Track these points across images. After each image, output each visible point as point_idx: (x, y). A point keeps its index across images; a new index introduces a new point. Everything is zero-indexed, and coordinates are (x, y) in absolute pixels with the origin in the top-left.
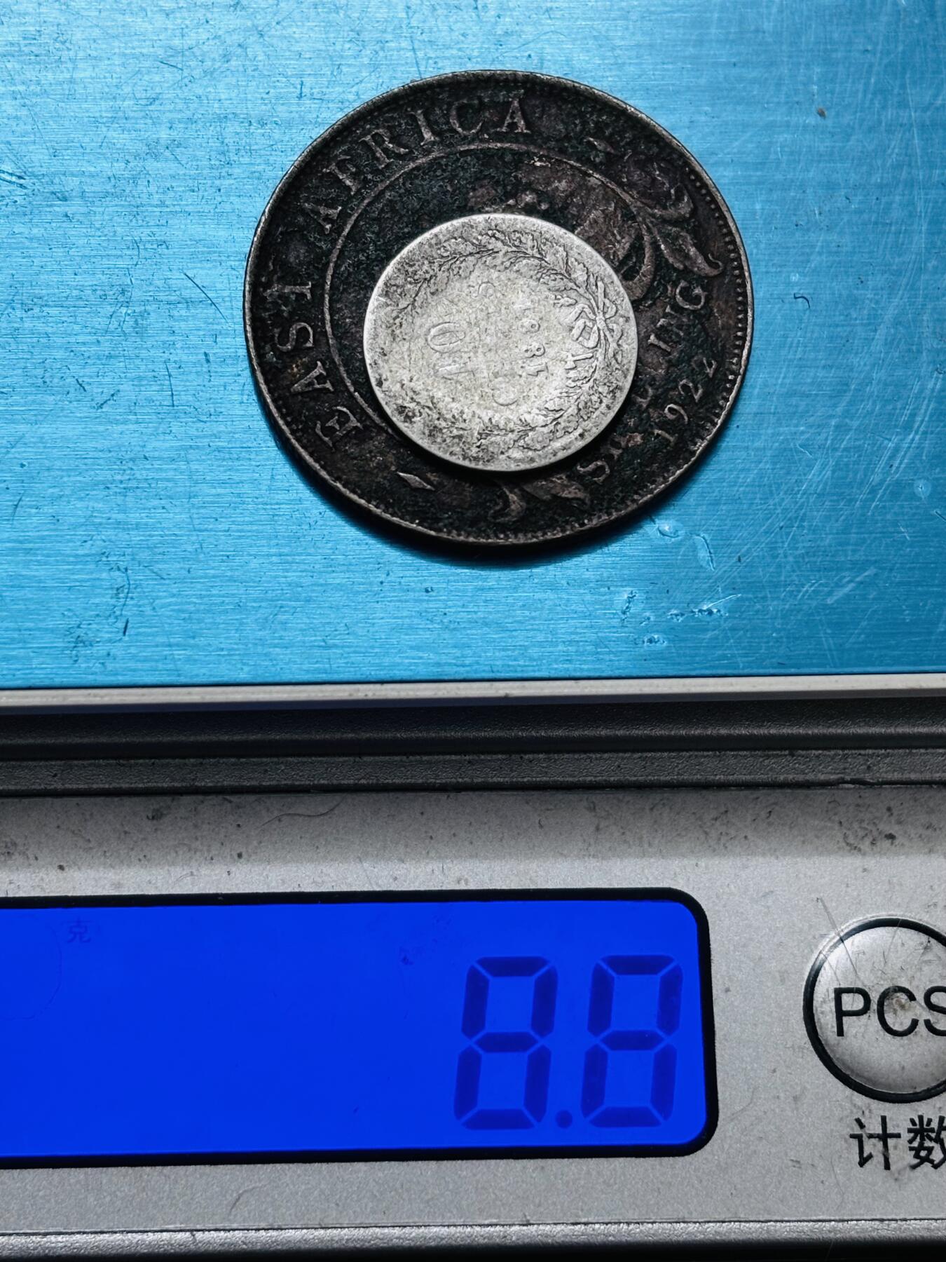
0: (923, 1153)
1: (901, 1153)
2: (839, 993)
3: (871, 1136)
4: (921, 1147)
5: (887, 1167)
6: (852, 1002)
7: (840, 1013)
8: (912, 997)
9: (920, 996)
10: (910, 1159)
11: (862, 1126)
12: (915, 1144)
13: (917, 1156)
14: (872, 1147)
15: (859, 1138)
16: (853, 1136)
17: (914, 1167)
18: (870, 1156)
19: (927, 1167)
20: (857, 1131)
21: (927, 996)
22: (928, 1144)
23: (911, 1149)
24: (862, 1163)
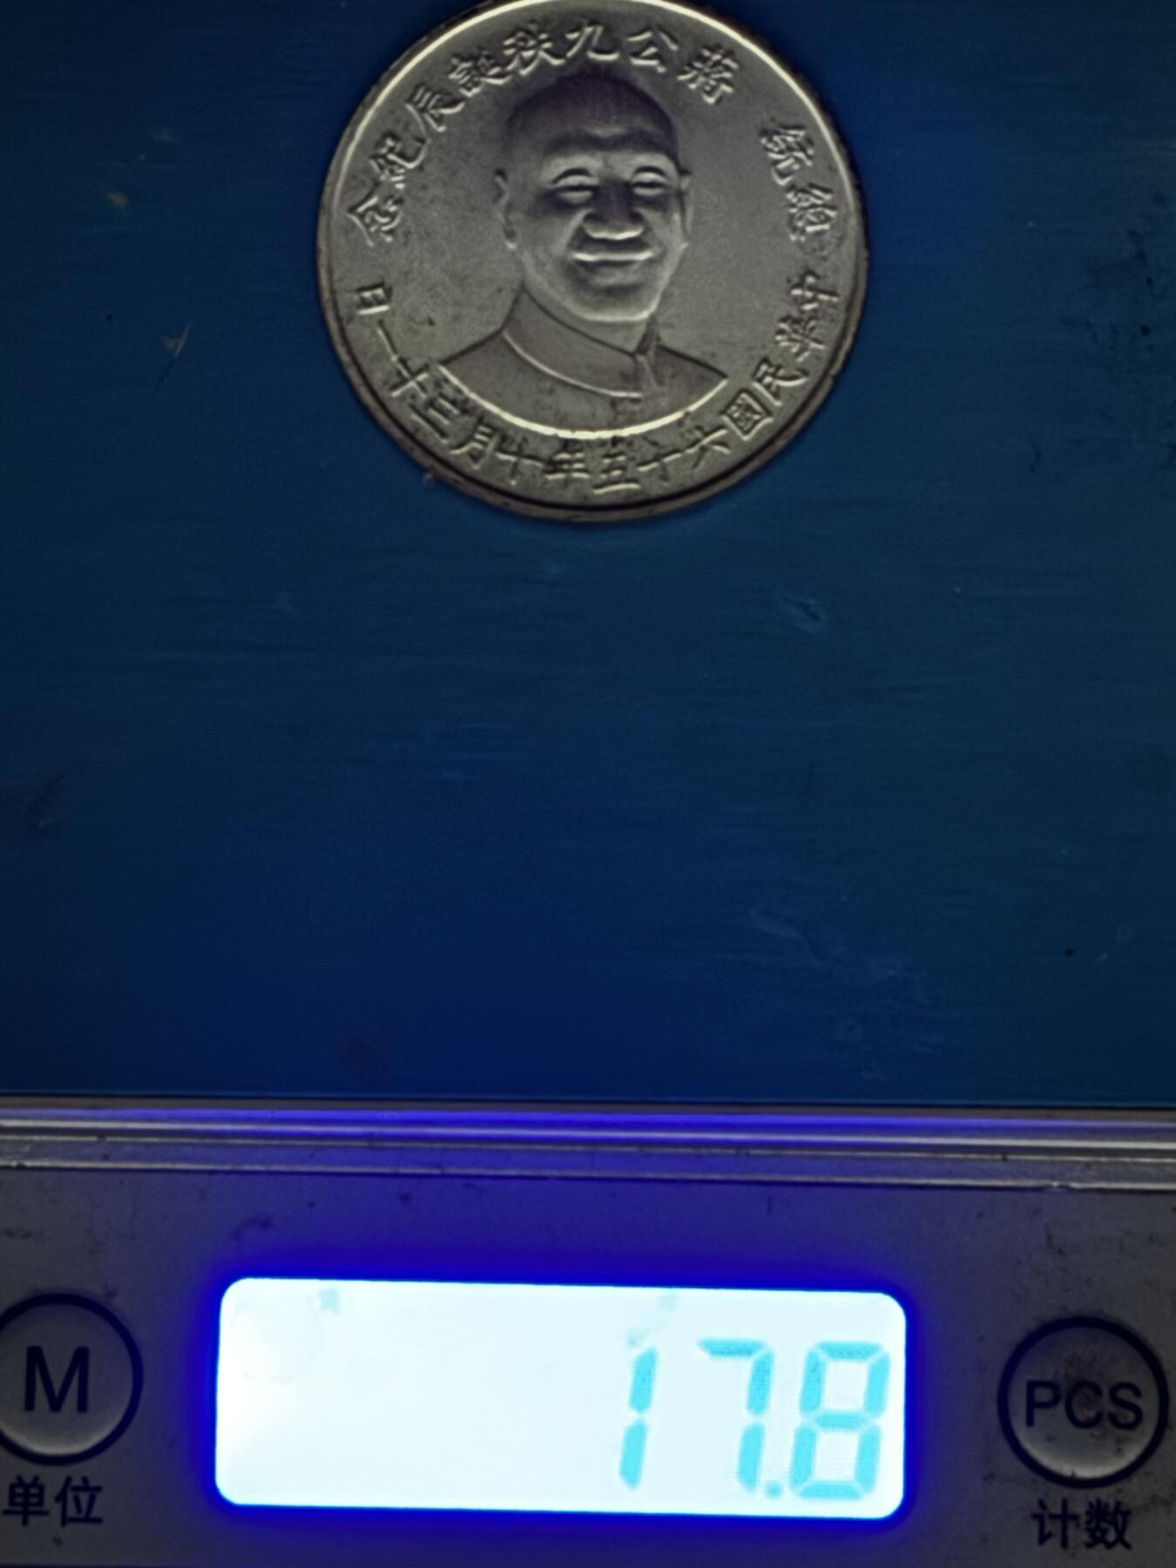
0: (1098, 1534)
1: (1078, 1535)
2: (1032, 1386)
3: (1053, 1517)
4: (1098, 1528)
5: (1065, 1544)
6: (1043, 1395)
7: (1032, 1405)
8: (1097, 1390)
9: (1106, 1391)
10: (1085, 1537)
11: (1042, 1505)
12: (1093, 1525)
13: (1092, 1534)
14: (1052, 1527)
15: (1039, 1518)
16: (1035, 1516)
17: (1089, 1546)
18: (1050, 1535)
19: (1101, 1547)
20: (1037, 1510)
21: (1114, 1390)
22: (1104, 1525)
23: (1088, 1529)
24: (1043, 1538)
